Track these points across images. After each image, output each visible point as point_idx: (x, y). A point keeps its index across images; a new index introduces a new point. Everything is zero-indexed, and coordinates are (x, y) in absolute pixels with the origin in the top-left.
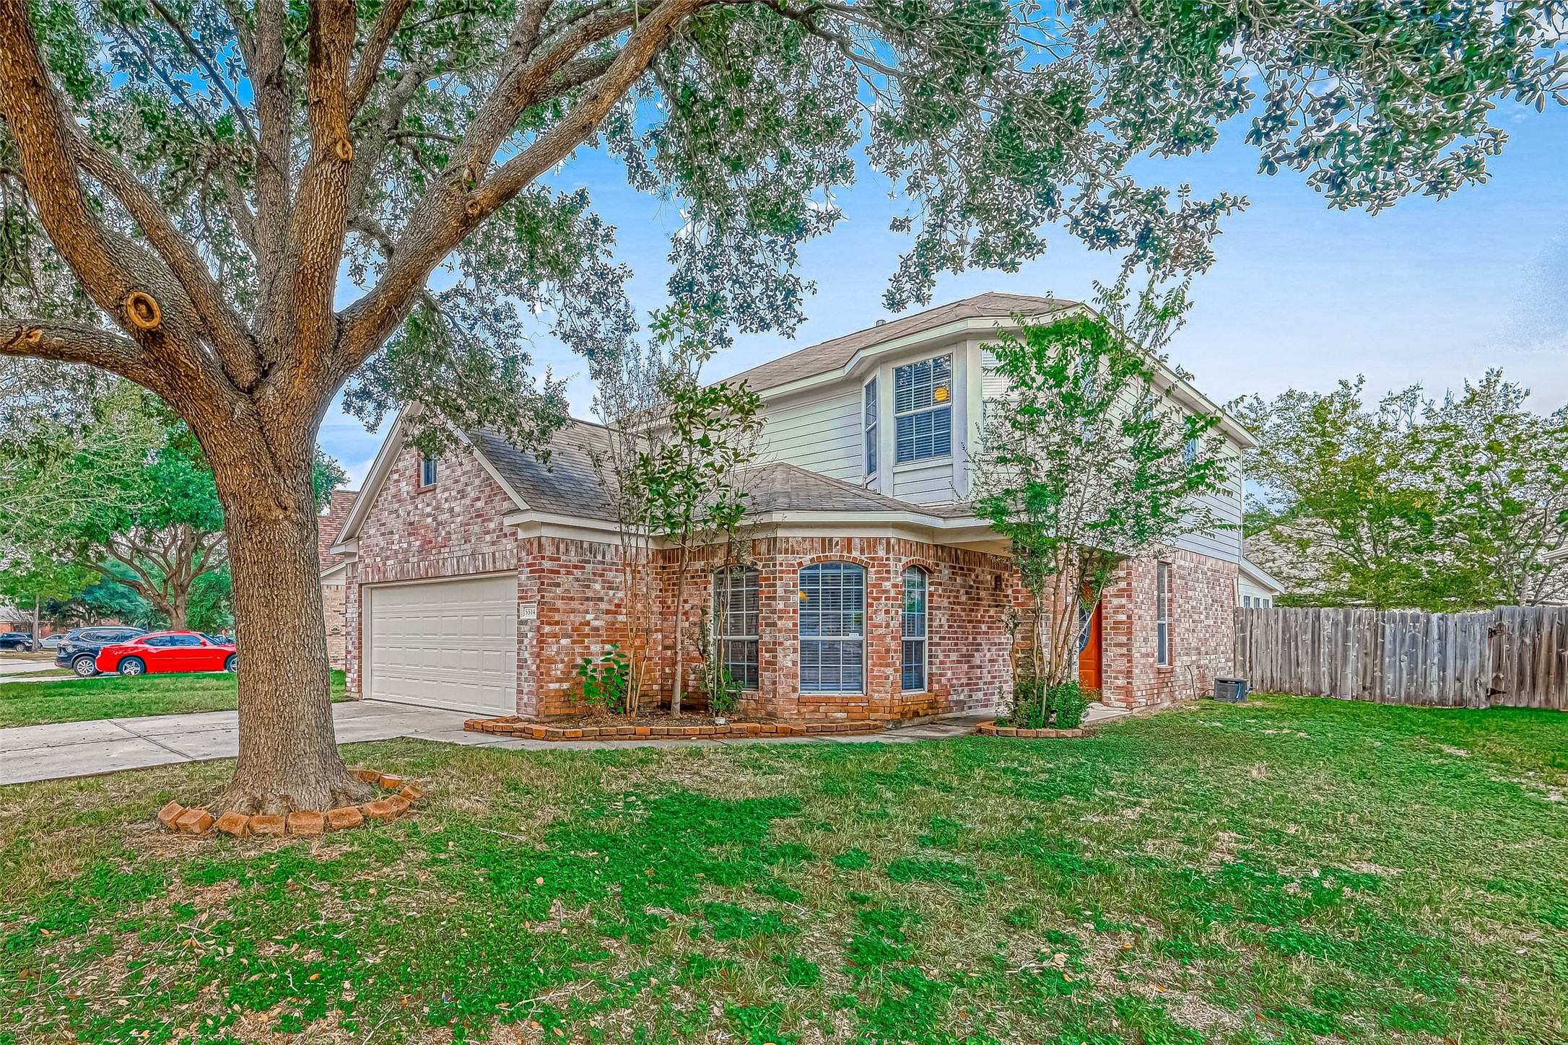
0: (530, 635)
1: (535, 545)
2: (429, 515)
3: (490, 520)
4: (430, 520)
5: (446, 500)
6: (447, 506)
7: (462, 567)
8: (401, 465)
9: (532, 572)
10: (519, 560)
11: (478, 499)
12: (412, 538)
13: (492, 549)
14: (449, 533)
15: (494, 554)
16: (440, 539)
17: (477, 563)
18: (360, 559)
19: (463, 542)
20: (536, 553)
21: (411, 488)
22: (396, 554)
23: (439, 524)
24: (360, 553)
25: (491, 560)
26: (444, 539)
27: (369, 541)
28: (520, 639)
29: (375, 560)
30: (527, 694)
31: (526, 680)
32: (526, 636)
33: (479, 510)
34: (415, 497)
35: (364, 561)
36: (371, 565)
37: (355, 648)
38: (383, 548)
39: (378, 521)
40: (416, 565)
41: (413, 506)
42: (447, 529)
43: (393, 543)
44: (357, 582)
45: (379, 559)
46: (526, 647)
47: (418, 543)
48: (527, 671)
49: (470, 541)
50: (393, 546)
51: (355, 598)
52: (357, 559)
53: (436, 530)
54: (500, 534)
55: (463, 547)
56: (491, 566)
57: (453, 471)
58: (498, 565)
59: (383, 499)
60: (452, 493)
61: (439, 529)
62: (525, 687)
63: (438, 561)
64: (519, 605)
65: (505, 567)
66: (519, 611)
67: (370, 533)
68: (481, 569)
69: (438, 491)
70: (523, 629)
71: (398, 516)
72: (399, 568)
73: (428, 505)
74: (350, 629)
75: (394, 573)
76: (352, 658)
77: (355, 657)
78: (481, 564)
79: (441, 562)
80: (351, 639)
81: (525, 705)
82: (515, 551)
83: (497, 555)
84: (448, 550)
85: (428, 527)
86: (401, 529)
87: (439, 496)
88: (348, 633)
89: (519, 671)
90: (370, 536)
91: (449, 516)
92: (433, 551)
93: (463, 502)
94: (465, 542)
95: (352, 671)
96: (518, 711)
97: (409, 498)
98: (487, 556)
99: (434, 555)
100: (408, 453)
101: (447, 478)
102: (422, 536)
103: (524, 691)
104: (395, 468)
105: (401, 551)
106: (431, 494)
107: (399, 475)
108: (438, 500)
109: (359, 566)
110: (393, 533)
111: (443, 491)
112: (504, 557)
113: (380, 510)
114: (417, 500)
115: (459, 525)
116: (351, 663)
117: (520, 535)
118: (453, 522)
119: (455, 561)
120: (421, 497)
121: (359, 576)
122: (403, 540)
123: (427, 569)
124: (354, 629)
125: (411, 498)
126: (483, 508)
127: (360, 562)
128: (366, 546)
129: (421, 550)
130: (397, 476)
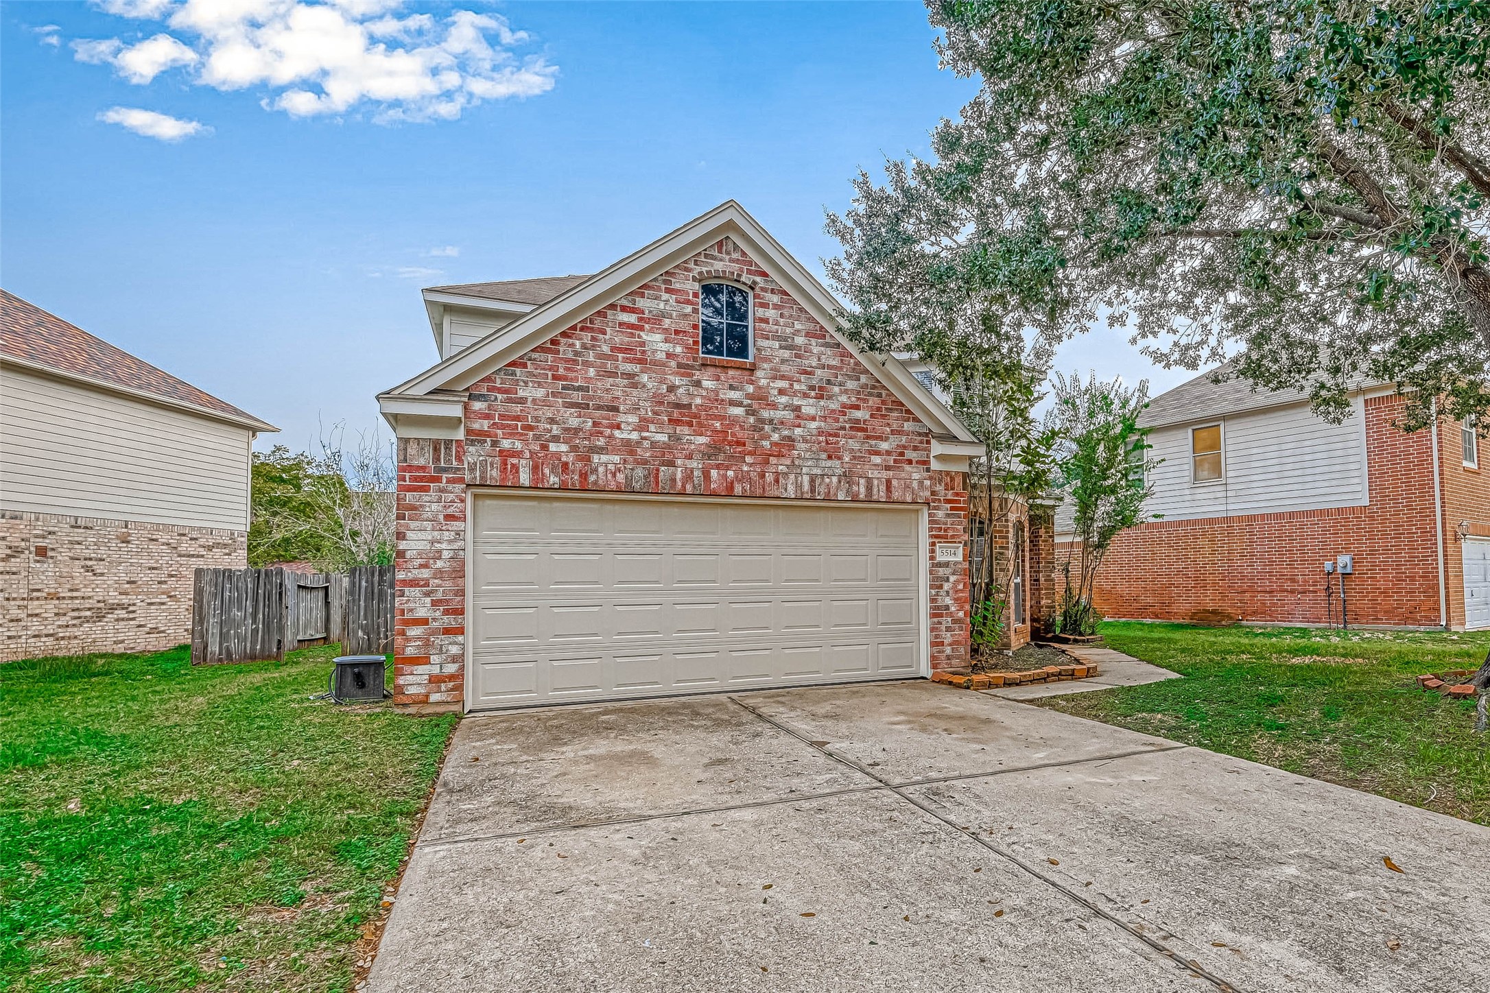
0: (952, 579)
1: (959, 481)
2: (733, 403)
3: (880, 438)
4: (738, 411)
5: (781, 392)
6: (783, 400)
7: (821, 491)
8: (641, 303)
10: (933, 493)
11: (857, 408)
12: (683, 430)
13: (886, 474)
14: (790, 439)
15: (889, 482)
16: (766, 444)
17: (855, 488)
18: (475, 437)
19: (824, 456)
20: (959, 489)
21: (679, 349)
22: (629, 447)
23: (762, 421)
24: (476, 426)
25: (883, 488)
26: (776, 444)
27: (517, 409)
28: (937, 583)
29: (544, 447)
30: (950, 645)
31: (948, 629)
32: (947, 580)
33: (858, 421)
34: (692, 367)
35: (495, 444)
36: (527, 455)
37: (446, 612)
38: (577, 431)
39: (555, 377)
40: (696, 473)
41: (685, 380)
42: (786, 433)
43: (618, 427)
44: (462, 480)
45: (564, 448)
46: (948, 592)
47: (702, 440)
48: (950, 619)
49: (839, 458)
50: (617, 433)
51: (450, 511)
52: (460, 435)
53: (755, 428)
54: (900, 459)
55: (823, 464)
56: (883, 495)
57: (797, 356)
58: (896, 495)
59: (578, 343)
60: (796, 386)
61: (763, 429)
62: (948, 638)
63: (762, 476)
64: (933, 544)
65: (909, 499)
66: (933, 551)
67: (521, 393)
68: (862, 496)
69: (759, 373)
70: (941, 571)
71: (635, 386)
72: (640, 472)
73: (731, 388)
74: (425, 573)
75: (620, 477)
76: (434, 632)
77: (447, 631)
78: (862, 490)
79: (769, 477)
80: (427, 594)
81: (948, 658)
82: (928, 483)
83: (895, 482)
84: (788, 462)
85: (734, 421)
86: (647, 409)
87: (763, 382)
88: (413, 583)
89: (936, 620)
90: (522, 401)
91: (788, 415)
92: (748, 459)
93: (822, 403)
94: (830, 457)
95: (434, 659)
96: (934, 667)
97: (673, 364)
98: (876, 482)
99: (751, 465)
100: (668, 291)
101: (783, 361)
102: (715, 431)
103: (946, 642)
104: (625, 302)
105: (646, 444)
106: (738, 372)
107: (640, 319)
108: (760, 388)
109: (472, 449)
110: (615, 409)
111: (774, 378)
112: (907, 487)
113: (567, 361)
114: (698, 373)
115: (815, 432)
116: (427, 644)
117: (935, 465)
118: (799, 426)
119: (806, 479)
120: (711, 371)
121: (472, 469)
122: (652, 427)
123: (732, 483)
124: (439, 574)
125: (680, 366)
126: (865, 421)
127: (472, 443)
128: (502, 417)
129: (713, 451)
130: (632, 318)
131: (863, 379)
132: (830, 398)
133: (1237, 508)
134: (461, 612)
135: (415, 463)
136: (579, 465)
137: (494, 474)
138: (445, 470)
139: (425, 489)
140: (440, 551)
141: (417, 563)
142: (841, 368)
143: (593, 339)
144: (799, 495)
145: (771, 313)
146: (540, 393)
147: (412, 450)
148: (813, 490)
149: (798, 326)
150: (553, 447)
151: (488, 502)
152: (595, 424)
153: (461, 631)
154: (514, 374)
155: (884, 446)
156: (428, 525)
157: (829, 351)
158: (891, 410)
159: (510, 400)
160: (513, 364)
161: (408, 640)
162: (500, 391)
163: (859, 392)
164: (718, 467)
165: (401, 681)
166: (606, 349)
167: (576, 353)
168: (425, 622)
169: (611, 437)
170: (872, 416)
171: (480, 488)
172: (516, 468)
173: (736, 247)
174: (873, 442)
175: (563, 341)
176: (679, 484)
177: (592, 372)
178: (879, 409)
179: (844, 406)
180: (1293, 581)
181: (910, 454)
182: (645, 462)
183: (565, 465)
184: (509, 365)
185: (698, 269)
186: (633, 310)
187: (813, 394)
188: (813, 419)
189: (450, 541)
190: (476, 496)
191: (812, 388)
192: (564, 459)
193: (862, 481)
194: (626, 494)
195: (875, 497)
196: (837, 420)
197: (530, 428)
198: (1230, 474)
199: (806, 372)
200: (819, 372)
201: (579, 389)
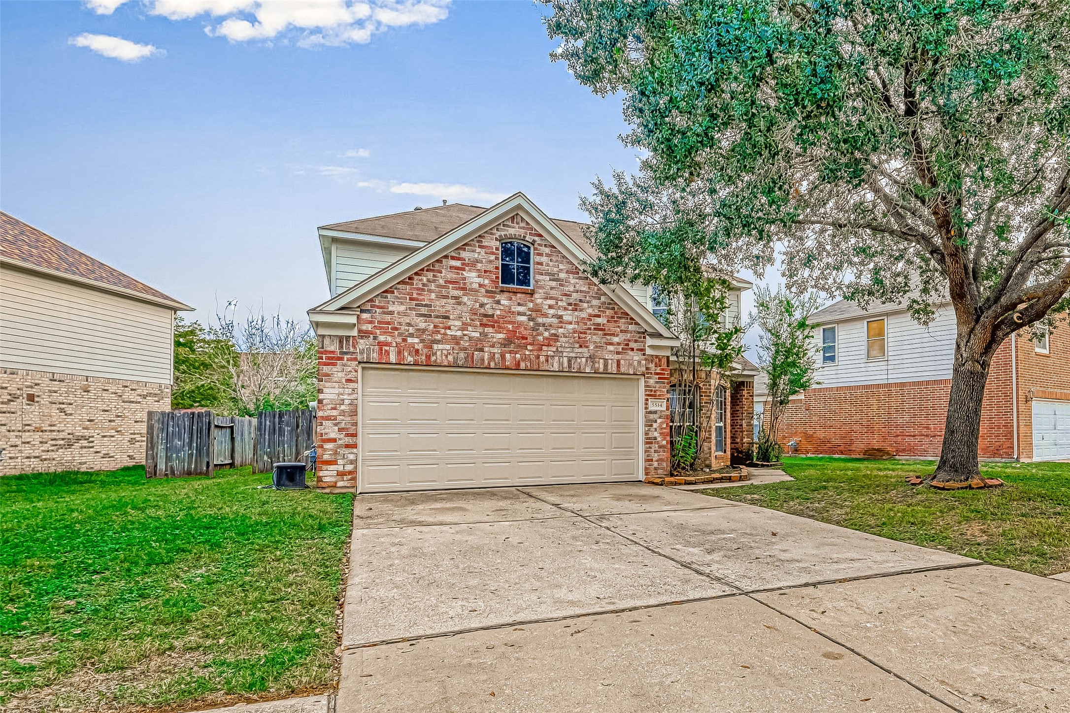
0: (659, 421)
1: (664, 361)
2: (519, 314)
3: (613, 335)
4: (523, 319)
5: (550, 307)
6: (552, 311)
7: (575, 367)
9: (659, 378)
10: (647, 369)
11: (599, 316)
12: (489, 330)
13: (617, 357)
14: (555, 335)
15: (618, 361)
16: (540, 338)
17: (597, 365)
18: (363, 334)
19: (577, 345)
20: (665, 366)
21: (487, 282)
22: (456, 340)
23: (539, 325)
24: (364, 328)
25: (615, 365)
26: (547, 339)
27: (388, 318)
28: (649, 424)
29: (405, 340)
30: (657, 461)
31: (655, 452)
32: (656, 421)
33: (599, 324)
34: (495, 292)
35: (375, 338)
36: (394, 344)
37: (347, 435)
38: (424, 331)
39: (411, 299)
40: (496, 356)
41: (490, 300)
42: (553, 331)
43: (449, 328)
44: (356, 359)
45: (416, 340)
46: (656, 429)
47: (501, 336)
48: (657, 446)
49: (587, 347)
50: (448, 332)
51: (349, 377)
52: (355, 333)
53: (533, 329)
54: (626, 347)
55: (577, 350)
56: (615, 370)
57: (561, 285)
58: (623, 370)
59: (425, 279)
60: (560, 303)
61: (538, 329)
62: (655, 457)
63: (538, 357)
64: (647, 400)
65: (631, 372)
66: (646, 404)
67: (391, 309)
68: (601, 370)
69: (536, 296)
70: (652, 416)
71: (459, 304)
72: (462, 355)
73: (519, 304)
74: (334, 413)
75: (450, 358)
76: (340, 447)
77: (347, 446)
78: (602, 366)
79: (542, 359)
80: (336, 425)
81: (655, 469)
82: (644, 362)
83: (622, 362)
84: (554, 349)
85: (520, 324)
86: (467, 318)
87: (539, 301)
88: (328, 418)
89: (648, 446)
90: (391, 313)
91: (555, 320)
92: (529, 347)
93: (576, 313)
94: (581, 346)
95: (340, 462)
96: (647, 474)
97: (483, 290)
98: (610, 361)
99: (531, 351)
100: (480, 247)
101: (552, 288)
102: (508, 331)
103: (654, 459)
104: (453, 254)
105: (466, 338)
106: (523, 295)
107: (463, 264)
108: (537, 304)
109: (362, 341)
110: (447, 318)
111: (546, 298)
112: (630, 365)
113: (418, 289)
114: (498, 296)
115: (571, 331)
116: (336, 453)
117: (649, 351)
118: (561, 328)
119: (565, 360)
120: (506, 295)
121: (362, 353)
122: (470, 328)
123: (519, 362)
124: (343, 413)
125: (487, 291)
126: (603, 324)
127: (362, 337)
128: (379, 322)
129: (506, 343)
130: (458, 264)
131: (603, 299)
132: (581, 310)
133: (895, 377)
134: (355, 435)
135: (328, 349)
136: (425, 350)
137: (375, 356)
138: (346, 353)
139: (334, 365)
140: (343, 400)
141: (329, 407)
142: (589, 292)
143: (434, 276)
144: (561, 369)
145: (544, 259)
146: (402, 308)
147: (327, 341)
148: (570, 366)
149: (561, 266)
150: (410, 340)
151: (371, 372)
152: (435, 327)
153: (355, 446)
154: (386, 297)
155: (616, 340)
156: (337, 385)
157: (581, 282)
158: (620, 318)
159: (384, 313)
160: (386, 291)
161: (325, 450)
162: (378, 307)
163: (600, 307)
164: (510, 352)
165: (321, 474)
166: (442, 282)
167: (424, 285)
168: (334, 440)
169: (445, 334)
170: (608, 321)
171: (366, 364)
172: (387, 352)
173: (522, 219)
174: (608, 337)
175: (416, 277)
176: (486, 362)
177: (433, 296)
178: (613, 317)
179: (590, 315)
180: (928, 428)
181: (632, 345)
182: (465, 349)
183: (417, 351)
184: (383, 292)
185: (499, 233)
186: (458, 259)
187: (570, 308)
188: (571, 323)
189: (349, 394)
190: (363, 368)
191: (570, 304)
192: (416, 347)
193: (601, 361)
194: (454, 368)
195: (609, 371)
196: (586, 324)
197: (396, 329)
198: (890, 354)
199: (566, 295)
200: (574, 295)
201: (426, 305)
